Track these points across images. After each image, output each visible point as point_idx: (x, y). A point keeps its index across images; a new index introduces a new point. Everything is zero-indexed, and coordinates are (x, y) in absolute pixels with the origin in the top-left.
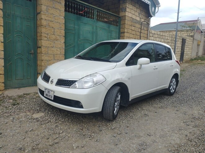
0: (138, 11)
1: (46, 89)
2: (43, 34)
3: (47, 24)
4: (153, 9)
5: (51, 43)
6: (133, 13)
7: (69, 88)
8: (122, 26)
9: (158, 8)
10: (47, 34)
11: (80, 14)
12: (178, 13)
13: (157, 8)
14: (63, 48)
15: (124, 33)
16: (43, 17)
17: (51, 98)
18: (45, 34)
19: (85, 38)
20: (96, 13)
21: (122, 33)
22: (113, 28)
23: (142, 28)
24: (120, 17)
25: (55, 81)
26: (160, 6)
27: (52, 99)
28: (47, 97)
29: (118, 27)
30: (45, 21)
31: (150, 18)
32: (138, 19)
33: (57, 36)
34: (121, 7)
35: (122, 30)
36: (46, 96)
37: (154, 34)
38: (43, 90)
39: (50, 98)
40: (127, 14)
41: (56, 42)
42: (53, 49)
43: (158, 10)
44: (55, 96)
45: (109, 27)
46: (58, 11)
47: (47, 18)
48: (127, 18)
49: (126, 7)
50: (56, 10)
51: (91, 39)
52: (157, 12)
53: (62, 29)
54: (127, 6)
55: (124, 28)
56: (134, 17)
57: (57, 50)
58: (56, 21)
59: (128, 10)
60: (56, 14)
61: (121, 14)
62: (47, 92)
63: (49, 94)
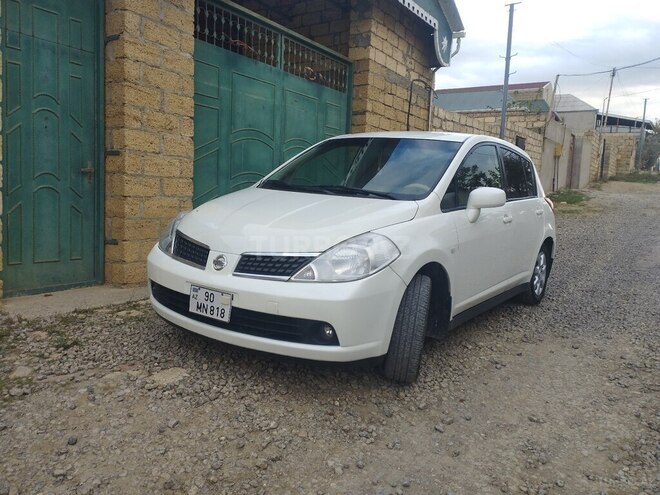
0: (403, 46)
1: (197, 287)
2: (127, 110)
3: (141, 75)
4: (445, 42)
5: (152, 139)
6: (389, 52)
7: (287, 281)
8: (358, 92)
9: (458, 42)
10: (142, 109)
11: (234, 49)
12: (508, 59)
13: (455, 40)
14: (189, 157)
15: (364, 112)
16: (129, 50)
17: (219, 318)
18: (136, 107)
19: (250, 126)
20: (282, 46)
21: (356, 113)
22: (330, 96)
23: (413, 101)
24: (350, 64)
25: (232, 261)
26: (463, 35)
27: (226, 319)
28: (204, 314)
29: (345, 95)
30: (137, 65)
31: (435, 70)
32: (402, 71)
33: (172, 118)
34: (353, 31)
35: (356, 105)
36: (199, 312)
37: (445, 120)
38: (186, 290)
39: (214, 317)
40: (372, 55)
41: (169, 136)
42: (158, 159)
43: (458, 47)
44: (234, 310)
45: (319, 95)
46: (176, 36)
47: (141, 56)
48: (372, 67)
49: (370, 31)
50: (169, 30)
51: (268, 131)
52: (456, 53)
53: (186, 93)
54: (373, 29)
55: (363, 100)
56: (391, 65)
57: (171, 164)
58: (171, 67)
59: (374, 41)
60: (170, 44)
61: (355, 54)
62: (201, 297)
63: (210, 304)
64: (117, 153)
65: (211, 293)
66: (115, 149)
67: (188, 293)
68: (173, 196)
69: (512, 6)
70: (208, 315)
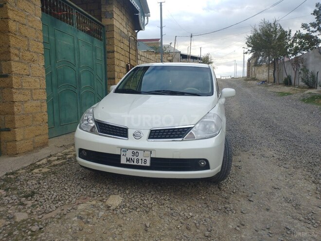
0: (125, 20)
1: (126, 149)
2: (12, 50)
3: (18, 28)
4: (143, 18)
5: (25, 67)
6: (120, 21)
7: (182, 140)
8: (109, 41)
9: (147, 19)
10: (19, 50)
11: (54, 15)
12: (161, 28)
13: (146, 18)
14: (43, 77)
15: (113, 52)
16: (11, 14)
17: (143, 164)
18: (16, 48)
19: (64, 58)
20: (75, 16)
21: (109, 52)
22: (97, 43)
23: (131, 47)
24: (103, 26)
25: (146, 133)
26: (149, 16)
27: (148, 164)
28: (132, 163)
29: (102, 42)
30: (14, 23)
31: (138, 32)
32: (125, 31)
33: (34, 54)
34: (103, 10)
35: (108, 48)
36: (128, 163)
37: (142, 56)
38: (118, 153)
39: (140, 164)
40: (115, 23)
41: (32, 65)
42: (29, 79)
43: (148, 21)
44: (152, 159)
45: (92, 42)
46: (33, 7)
47: (17, 18)
48: (115, 29)
49: (113, 10)
50: (29, 3)
51: (72, 62)
52: (147, 24)
53: (39, 40)
54: (114, 10)
55: (113, 45)
56: (122, 29)
57: (35, 81)
58: (31, 25)
59: (115, 16)
60: (30, 12)
61: (105, 22)
62: (129, 154)
63: (135, 158)
64: (6, 76)
65: (135, 152)
66: (4, 73)
67: (119, 154)
68: (38, 100)
69: (161, 3)
70: (135, 163)
